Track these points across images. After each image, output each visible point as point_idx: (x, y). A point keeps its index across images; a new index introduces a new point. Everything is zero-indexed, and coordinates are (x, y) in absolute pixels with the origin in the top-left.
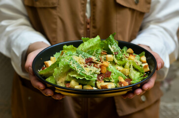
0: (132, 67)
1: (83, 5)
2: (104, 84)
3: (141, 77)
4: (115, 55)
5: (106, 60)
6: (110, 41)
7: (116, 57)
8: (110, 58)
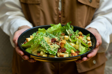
0: (80, 44)
1: (57, 3)
2: (61, 54)
3: (86, 50)
4: (70, 36)
5: (64, 39)
6: (67, 27)
7: (71, 37)
8: (67, 38)
